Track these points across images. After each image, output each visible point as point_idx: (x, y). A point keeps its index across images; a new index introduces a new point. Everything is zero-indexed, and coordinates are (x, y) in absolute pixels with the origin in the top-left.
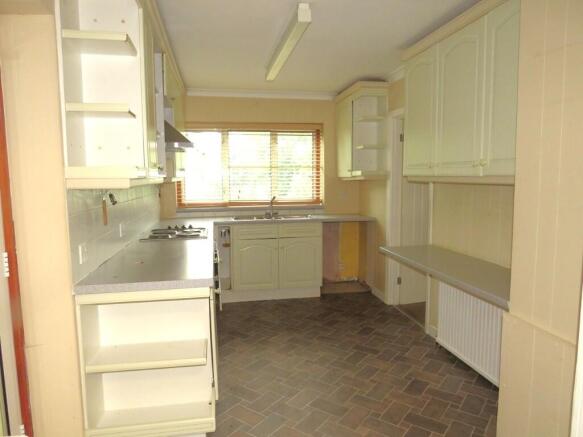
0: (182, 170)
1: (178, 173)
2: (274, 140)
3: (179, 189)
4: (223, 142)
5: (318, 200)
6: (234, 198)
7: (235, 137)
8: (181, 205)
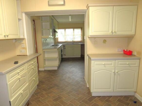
0: (57, 36)
1: (56, 36)
2: (74, 30)
3: (57, 39)
4: (65, 31)
5: (82, 41)
6: (67, 41)
7: (67, 30)
8: (58, 42)
